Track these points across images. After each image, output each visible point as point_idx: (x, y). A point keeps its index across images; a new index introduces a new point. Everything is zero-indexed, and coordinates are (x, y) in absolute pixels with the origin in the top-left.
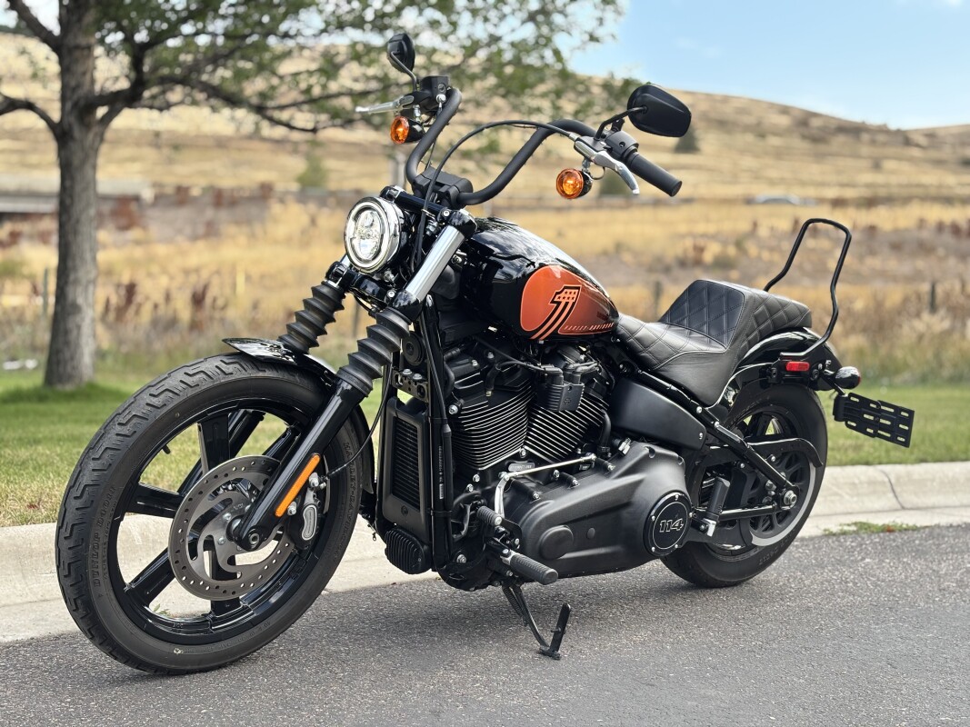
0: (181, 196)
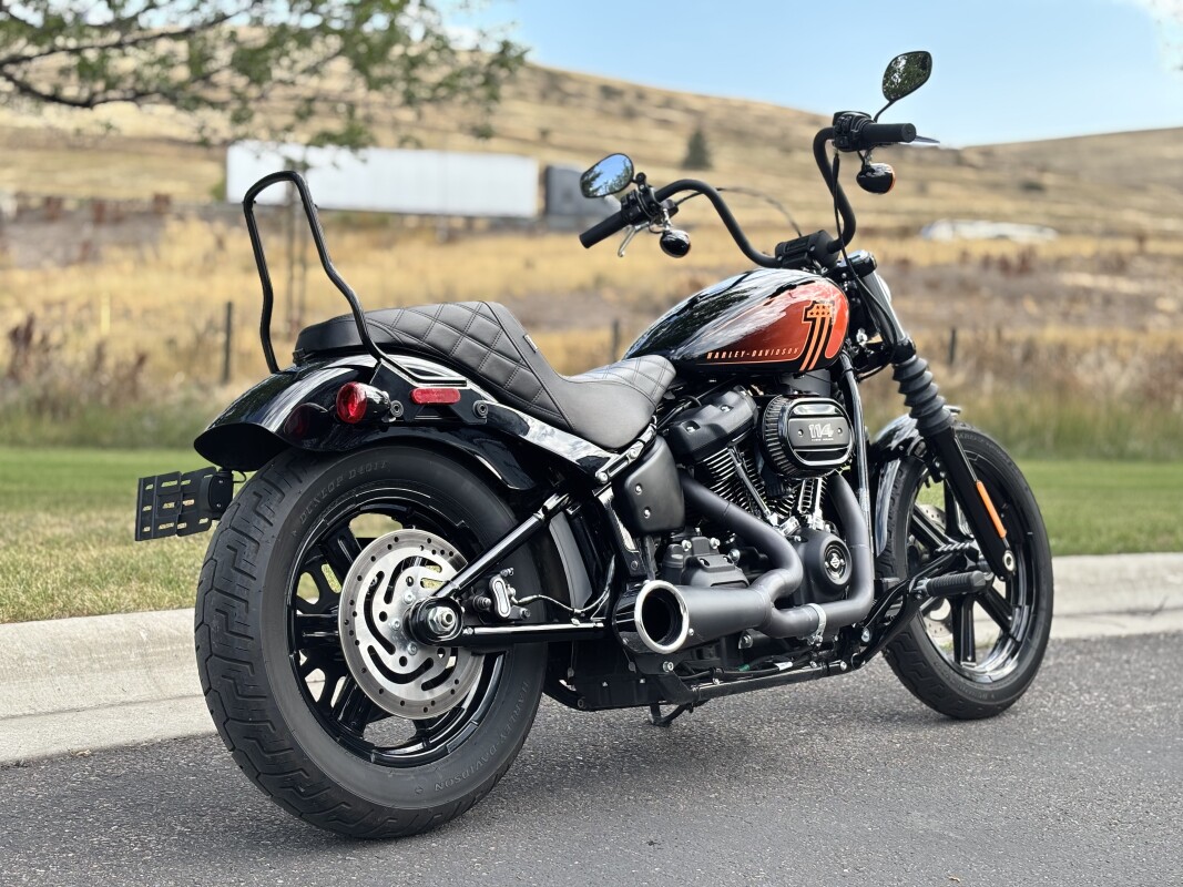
0: (52, 209)
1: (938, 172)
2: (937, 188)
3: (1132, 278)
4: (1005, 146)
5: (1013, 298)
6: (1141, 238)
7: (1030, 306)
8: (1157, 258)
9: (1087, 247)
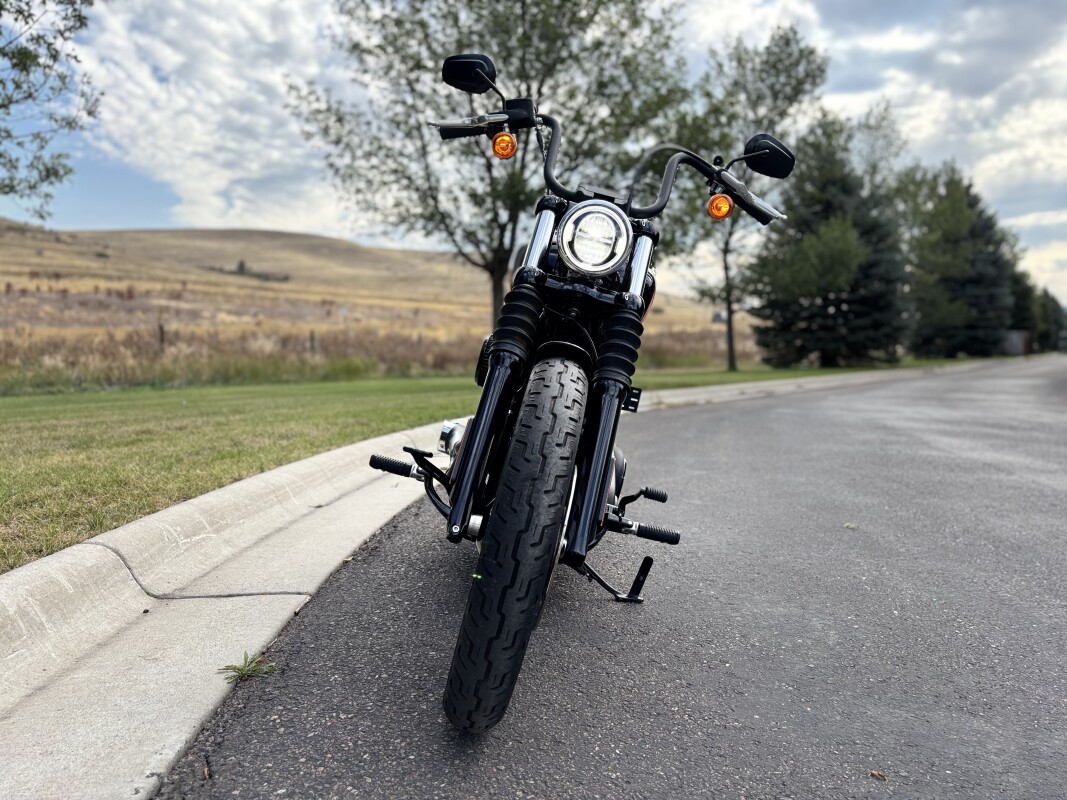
1: (46, 245)
2: (48, 253)
3: (187, 301)
4: (82, 232)
5: (130, 311)
6: (184, 283)
7: (140, 314)
8: (193, 292)
9: (158, 286)
